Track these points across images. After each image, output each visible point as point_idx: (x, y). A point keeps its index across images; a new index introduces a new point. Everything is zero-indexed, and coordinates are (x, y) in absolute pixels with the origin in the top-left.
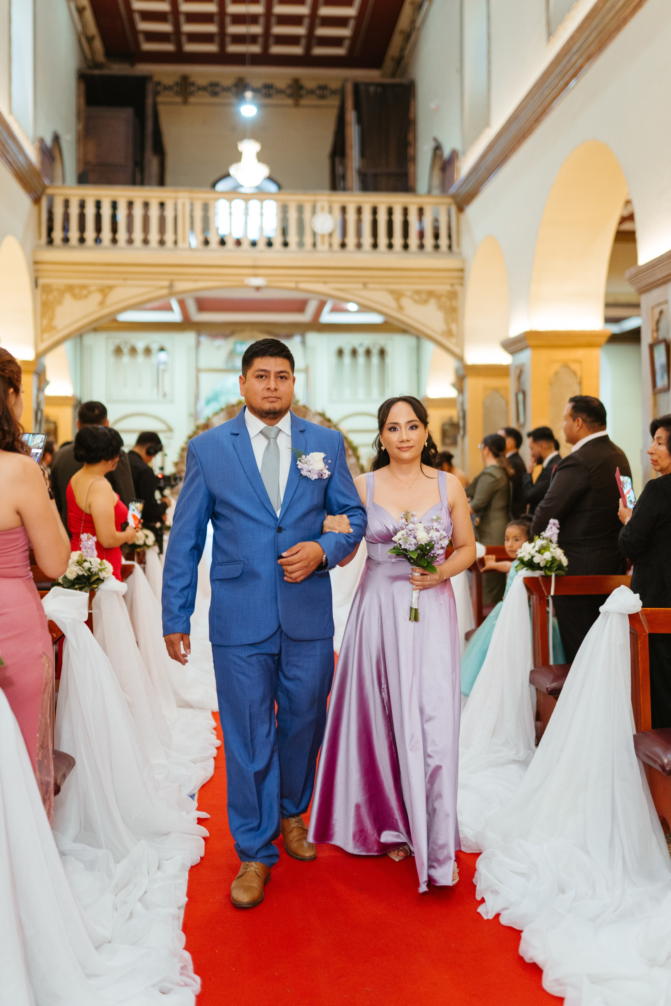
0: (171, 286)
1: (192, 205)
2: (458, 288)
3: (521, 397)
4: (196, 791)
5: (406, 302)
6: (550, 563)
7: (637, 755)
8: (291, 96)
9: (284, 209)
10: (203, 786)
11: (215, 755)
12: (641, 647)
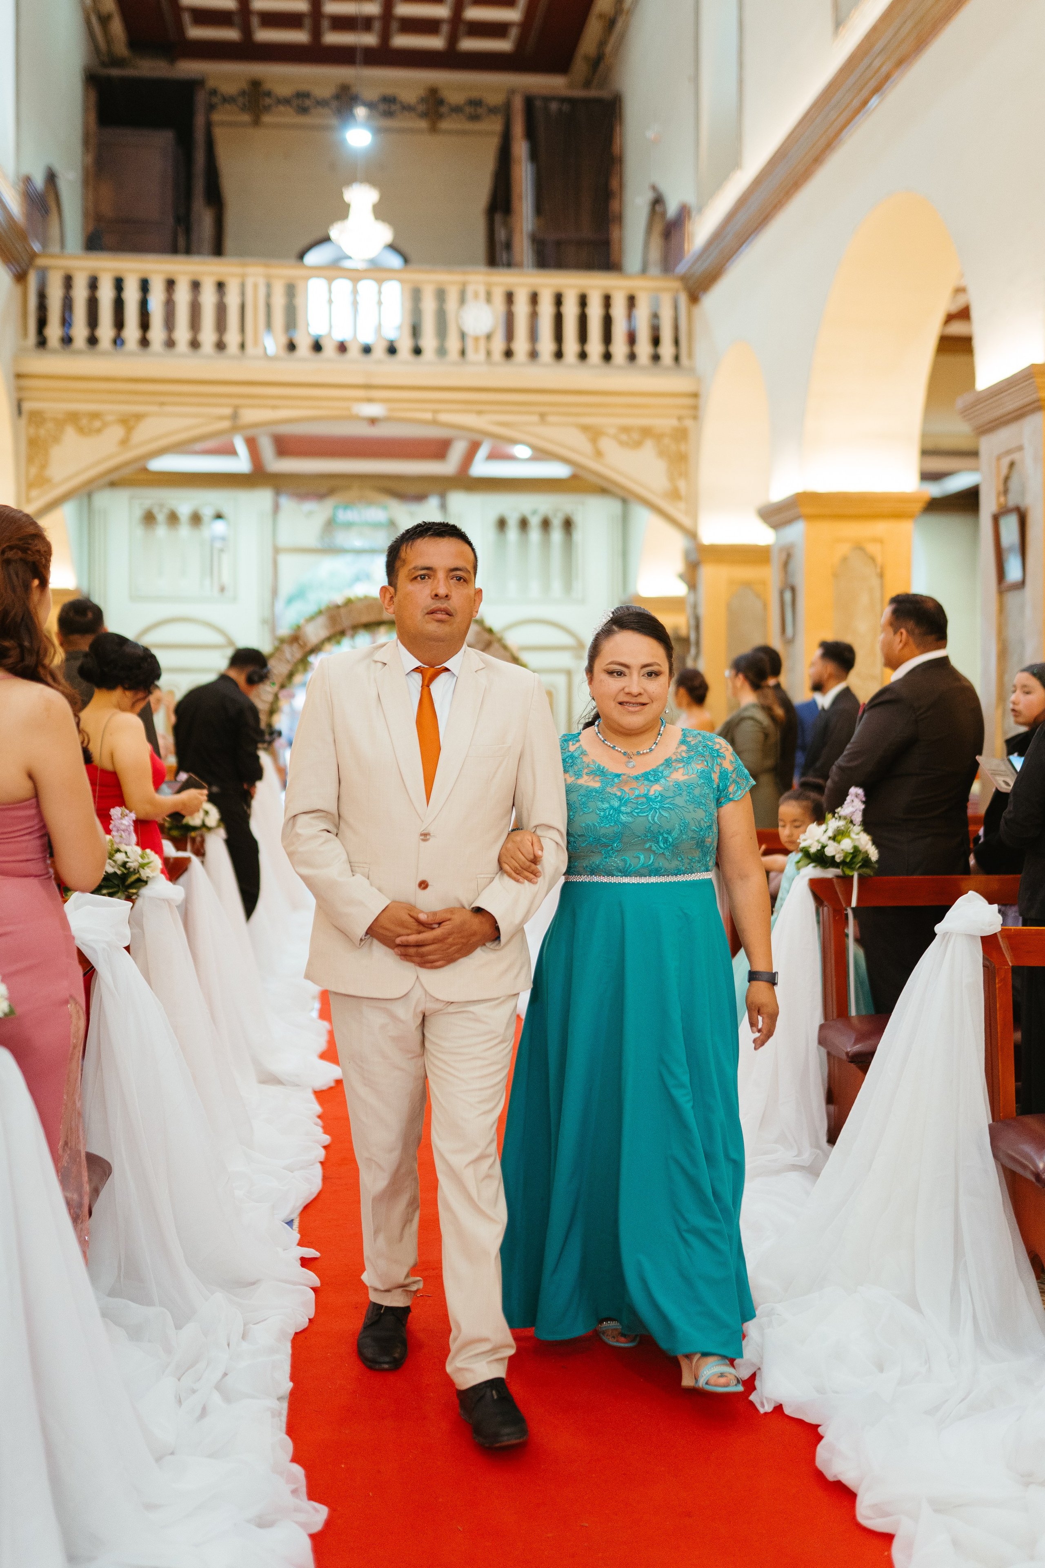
0: (235, 416)
1: (269, 286)
2: (689, 423)
3: (788, 596)
4: (295, 1216)
5: (607, 445)
6: (851, 856)
7: (995, 1156)
8: (424, 115)
9: (416, 295)
10: (306, 1208)
11: (322, 1158)
12: (1000, 988)
